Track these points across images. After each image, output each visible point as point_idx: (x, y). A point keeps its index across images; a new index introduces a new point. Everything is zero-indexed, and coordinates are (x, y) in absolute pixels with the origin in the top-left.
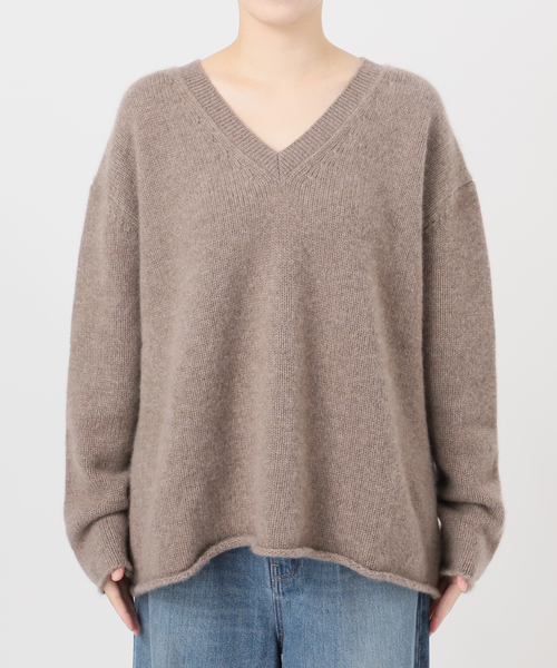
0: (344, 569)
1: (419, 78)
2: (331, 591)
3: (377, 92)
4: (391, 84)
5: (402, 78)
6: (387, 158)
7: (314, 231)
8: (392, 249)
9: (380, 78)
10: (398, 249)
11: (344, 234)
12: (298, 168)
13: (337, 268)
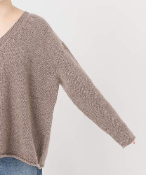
0: (14, 159)
1: (40, 17)
2: (10, 165)
3: (27, 21)
4: (32, 19)
5: (35, 17)
6: (29, 41)
7: (7, 64)
8: (30, 68)
9: (28, 17)
10: (32, 68)
11: (16, 64)
12: (3, 45)
13: (13, 74)
